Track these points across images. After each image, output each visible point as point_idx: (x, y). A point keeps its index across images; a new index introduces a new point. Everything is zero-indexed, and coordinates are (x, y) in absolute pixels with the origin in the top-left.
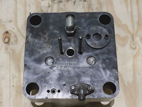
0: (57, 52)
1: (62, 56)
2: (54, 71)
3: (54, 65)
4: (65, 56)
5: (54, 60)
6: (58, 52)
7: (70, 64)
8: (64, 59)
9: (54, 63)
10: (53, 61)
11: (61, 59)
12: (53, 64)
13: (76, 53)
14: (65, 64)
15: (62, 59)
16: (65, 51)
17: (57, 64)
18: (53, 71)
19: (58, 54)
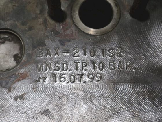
0: (38, 12)
1: (59, 27)
2: (21, 97)
3: (22, 71)
4: (73, 28)
5: (21, 49)
6: (42, 11)
7: (94, 63)
8: (69, 41)
9: (21, 58)
10: (16, 52)
11: (53, 41)
12: (18, 62)
13: (120, 14)
14: (71, 66)
15: (57, 42)
16: (71, 7)
17: (37, 62)
18: (16, 98)
19: (41, 20)
